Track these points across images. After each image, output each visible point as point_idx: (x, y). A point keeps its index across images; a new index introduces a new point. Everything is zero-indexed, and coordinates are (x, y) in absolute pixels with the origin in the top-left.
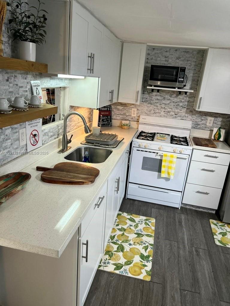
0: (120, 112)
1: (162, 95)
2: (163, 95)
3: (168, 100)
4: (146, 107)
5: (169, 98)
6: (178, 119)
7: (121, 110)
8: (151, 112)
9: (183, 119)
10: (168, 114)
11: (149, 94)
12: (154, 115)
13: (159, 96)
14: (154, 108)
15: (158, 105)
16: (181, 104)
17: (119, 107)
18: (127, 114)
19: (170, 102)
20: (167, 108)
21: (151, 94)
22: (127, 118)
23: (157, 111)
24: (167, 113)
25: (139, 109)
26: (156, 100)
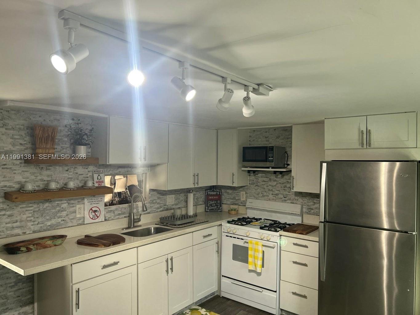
0: (230, 196)
1: (267, 176)
3: (275, 181)
4: (253, 190)
5: (275, 179)
6: (288, 203)
7: (231, 194)
8: (259, 195)
9: (293, 203)
10: (277, 197)
11: (255, 176)
12: (263, 198)
13: (264, 177)
14: (262, 190)
15: (265, 187)
17: (228, 191)
18: (237, 199)
19: (277, 184)
20: (275, 190)
21: (257, 176)
22: (236, 203)
23: (265, 194)
24: (275, 196)
25: (248, 192)
26: (262, 182)
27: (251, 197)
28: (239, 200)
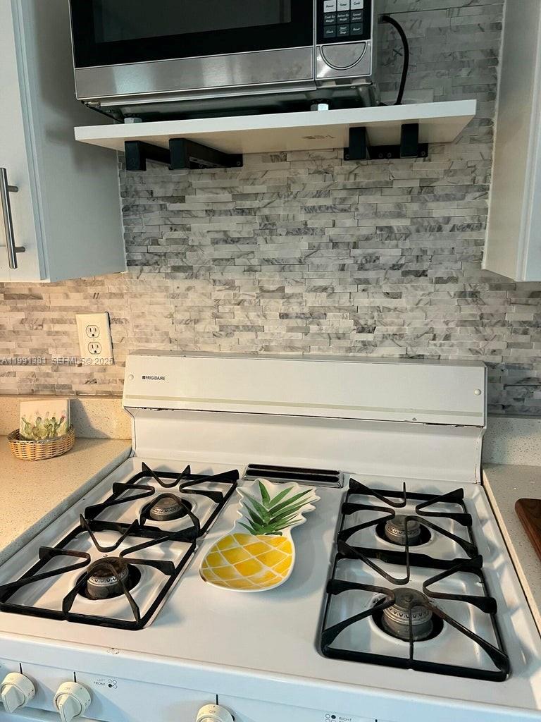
0: (12, 345)
1: (247, 204)
2: (256, 204)
3: (298, 232)
4: (160, 297)
5: (302, 216)
6: (383, 359)
7: (15, 332)
8: (200, 327)
9: (419, 358)
10: (314, 328)
12: (225, 344)
13: (229, 213)
14: (216, 295)
15: (234, 274)
16: (390, 254)
18: (56, 356)
19: (314, 249)
20: (297, 290)
22: (63, 381)
23: (239, 317)
25: (123, 314)
26: (215, 242)
27: (147, 341)
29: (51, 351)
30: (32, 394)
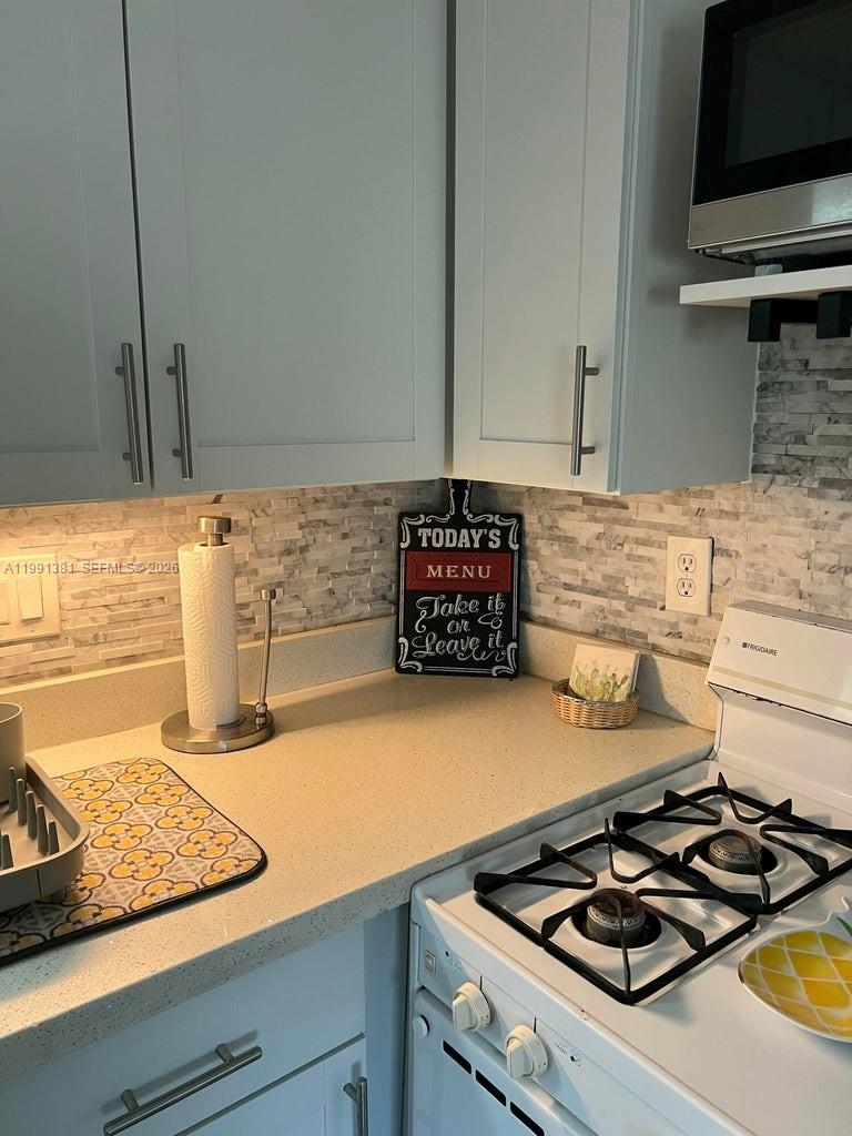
0: (582, 566)
7: (588, 549)
17: (570, 524)
18: (634, 591)
22: (637, 626)
25: (733, 544)
27: (764, 589)
28: (650, 604)
29: (629, 582)
30: (596, 635)
